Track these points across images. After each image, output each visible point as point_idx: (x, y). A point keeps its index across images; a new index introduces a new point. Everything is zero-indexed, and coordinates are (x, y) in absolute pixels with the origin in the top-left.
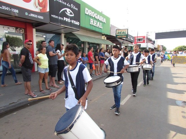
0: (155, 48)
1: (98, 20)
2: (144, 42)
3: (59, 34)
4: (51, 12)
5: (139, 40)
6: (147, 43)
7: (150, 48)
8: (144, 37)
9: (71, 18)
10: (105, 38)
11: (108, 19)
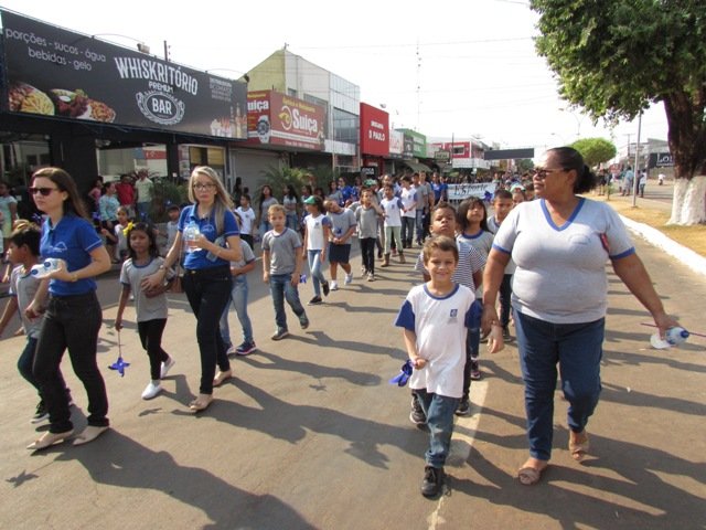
0: (492, 167)
1: (420, 145)
2: (466, 156)
3: (390, 164)
4: (405, 151)
5: (457, 150)
6: (473, 157)
7: (479, 169)
8: (467, 144)
9: (412, 152)
10: (417, 161)
11: (424, 137)
